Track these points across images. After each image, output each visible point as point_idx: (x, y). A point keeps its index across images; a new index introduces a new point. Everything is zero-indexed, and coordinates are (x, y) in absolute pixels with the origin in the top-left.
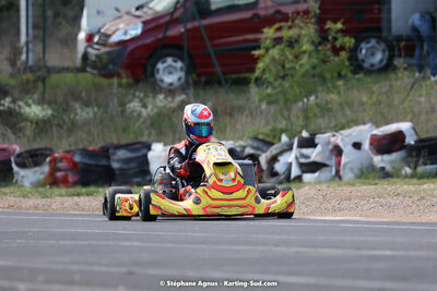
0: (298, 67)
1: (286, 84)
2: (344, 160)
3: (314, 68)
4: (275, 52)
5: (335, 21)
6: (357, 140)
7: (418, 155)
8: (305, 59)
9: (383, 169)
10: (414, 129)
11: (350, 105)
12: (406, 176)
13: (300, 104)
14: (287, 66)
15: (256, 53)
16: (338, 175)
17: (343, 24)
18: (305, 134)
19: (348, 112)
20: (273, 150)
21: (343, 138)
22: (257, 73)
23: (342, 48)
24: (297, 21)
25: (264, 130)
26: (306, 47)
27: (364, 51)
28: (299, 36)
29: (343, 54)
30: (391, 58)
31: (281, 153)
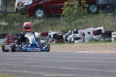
0: (73, 12)
1: (70, 17)
2: (85, 37)
3: (78, 12)
4: (67, 8)
6: (89, 32)
7: (105, 36)
8: (75, 10)
9: (96, 39)
10: (104, 29)
11: (87, 22)
12: (102, 41)
13: (74, 22)
14: (71, 12)
15: (62, 8)
16: (84, 41)
18: (75, 30)
19: (87, 24)
20: (67, 34)
21: (85, 31)
22: (63, 14)
23: (85, 7)
25: (64, 29)
26: (76, 7)
27: (91, 8)
28: (74, 4)
29: (86, 9)
30: (98, 10)
31: (69, 35)
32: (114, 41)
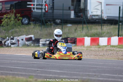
0: (10, 23)
1: (8, 27)
2: (20, 42)
3: (14, 23)
4: (6, 20)
5: (18, 14)
6: (22, 38)
7: (35, 42)
8: (12, 22)
9: (27, 45)
10: (34, 36)
11: (21, 31)
12: (32, 46)
13: (11, 31)
14: (8, 23)
15: (2, 20)
16: (18, 45)
17: (20, 15)
18: (12, 37)
19: (21, 33)
20: (5, 40)
21: (20, 38)
22: (2, 24)
23: (20, 20)
24: (11, 14)
25: (3, 36)
26: (12, 19)
27: (23, 20)
28: (11, 17)
29: (20, 21)
30: (29, 22)
31: (7, 41)
32: (42, 46)
